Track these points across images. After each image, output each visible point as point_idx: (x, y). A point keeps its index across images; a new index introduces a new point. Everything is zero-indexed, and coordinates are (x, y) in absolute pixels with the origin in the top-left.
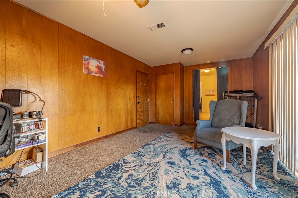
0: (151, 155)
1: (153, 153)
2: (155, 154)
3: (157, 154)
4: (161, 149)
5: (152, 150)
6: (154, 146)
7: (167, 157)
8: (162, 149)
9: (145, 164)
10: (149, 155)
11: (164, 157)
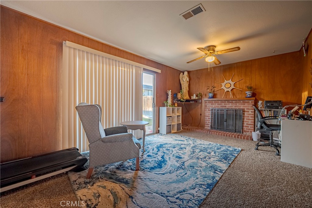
0: (199, 166)
1: (197, 168)
2: (194, 167)
3: (191, 166)
4: (186, 174)
5: (198, 173)
6: (197, 180)
7: (181, 162)
8: (184, 174)
9: (201, 159)
10: (200, 166)
11: (184, 163)
